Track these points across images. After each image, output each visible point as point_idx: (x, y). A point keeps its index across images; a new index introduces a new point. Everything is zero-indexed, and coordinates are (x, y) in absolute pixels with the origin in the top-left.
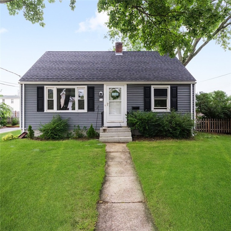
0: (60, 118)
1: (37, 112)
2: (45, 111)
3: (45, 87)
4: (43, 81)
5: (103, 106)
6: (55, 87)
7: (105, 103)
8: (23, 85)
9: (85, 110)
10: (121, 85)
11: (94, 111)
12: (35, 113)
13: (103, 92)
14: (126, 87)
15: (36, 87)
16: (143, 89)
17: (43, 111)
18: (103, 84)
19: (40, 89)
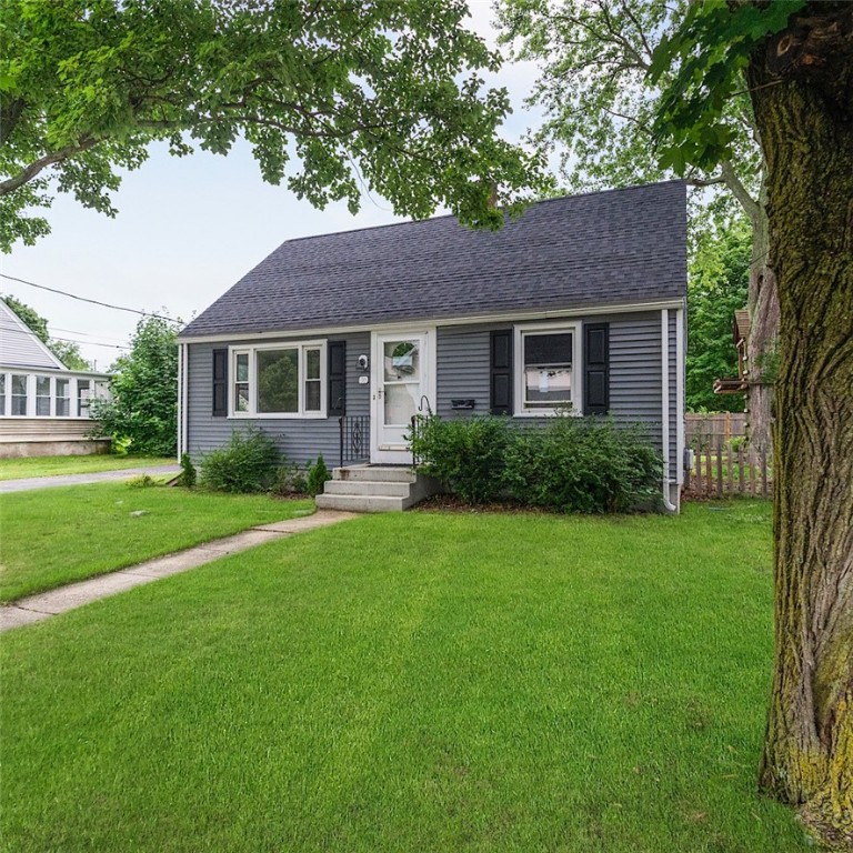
1: (214, 419)
2: (230, 416)
3: (231, 348)
5: (369, 399)
6: (252, 347)
7: (373, 391)
9: (322, 413)
11: (343, 414)
12: (209, 419)
13: (369, 355)
15: (212, 350)
16: (488, 340)
17: (226, 416)
18: (369, 332)
19: (220, 355)
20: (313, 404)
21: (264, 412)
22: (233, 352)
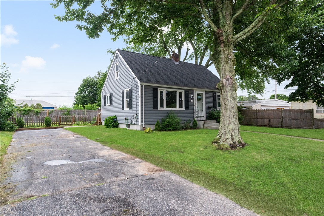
0: (168, 115)
1: (153, 110)
2: (159, 109)
3: (159, 89)
4: (157, 83)
5: (193, 106)
6: (165, 89)
7: (194, 104)
8: (143, 86)
9: (183, 109)
10: (202, 91)
11: (188, 109)
12: (152, 110)
13: (193, 95)
14: (205, 92)
15: (152, 88)
16: (212, 95)
17: (157, 109)
18: (193, 90)
19: (155, 90)
20: (181, 106)
21: (168, 108)
22: (159, 90)
